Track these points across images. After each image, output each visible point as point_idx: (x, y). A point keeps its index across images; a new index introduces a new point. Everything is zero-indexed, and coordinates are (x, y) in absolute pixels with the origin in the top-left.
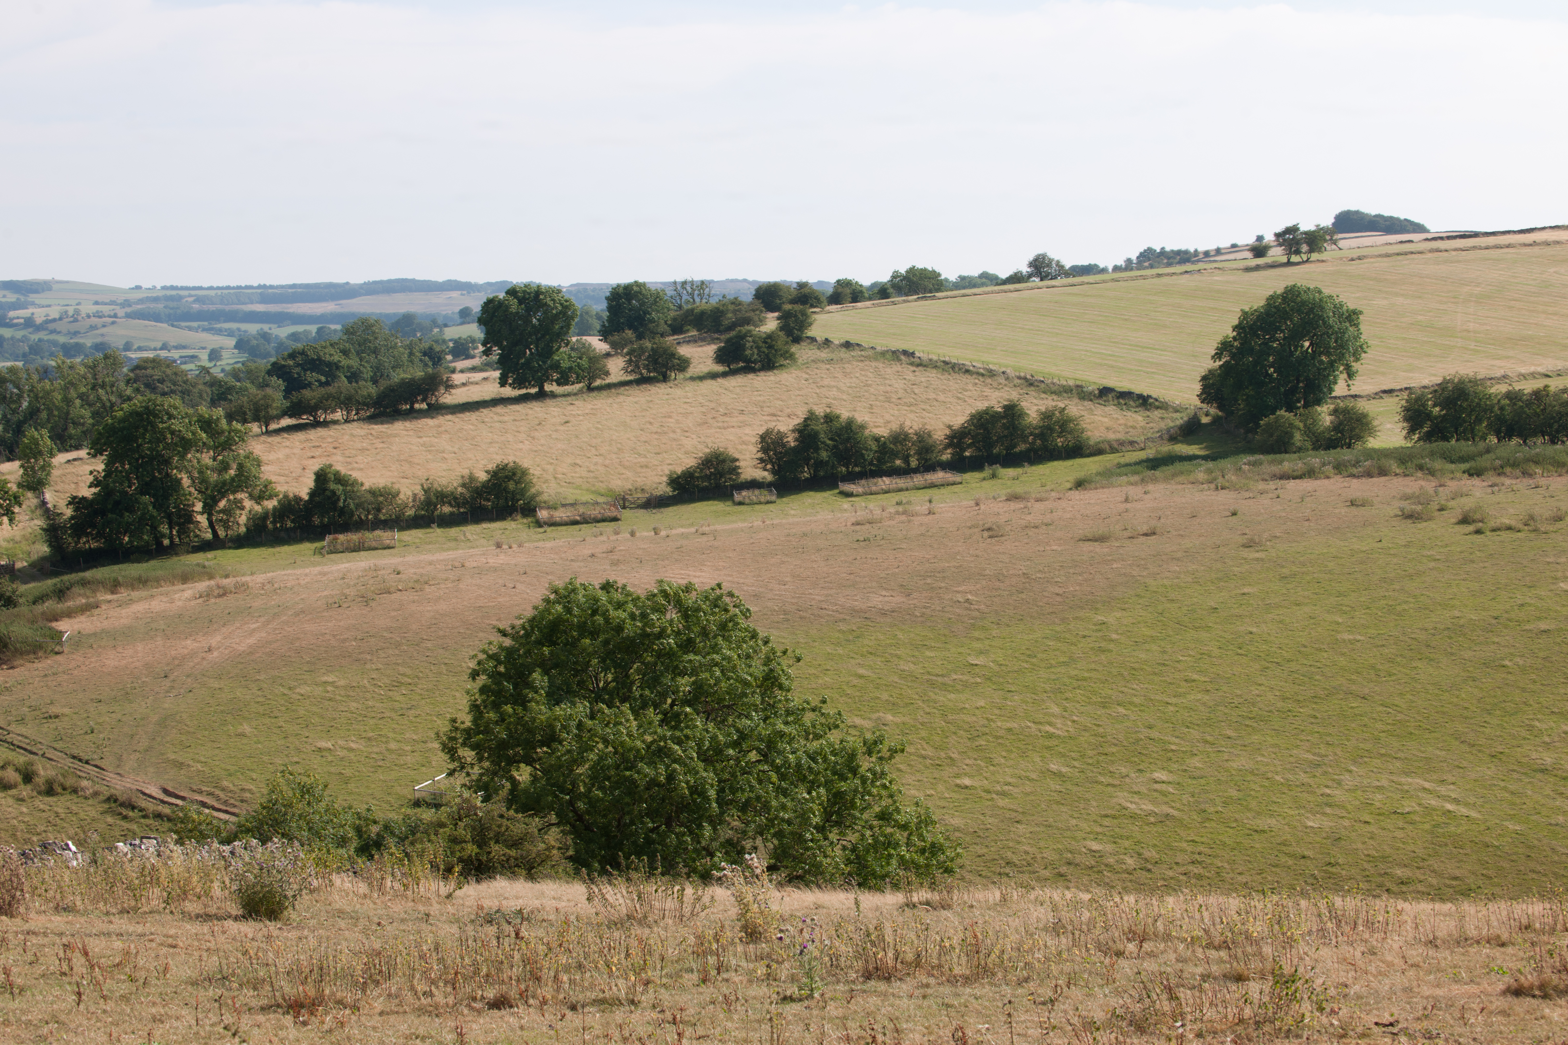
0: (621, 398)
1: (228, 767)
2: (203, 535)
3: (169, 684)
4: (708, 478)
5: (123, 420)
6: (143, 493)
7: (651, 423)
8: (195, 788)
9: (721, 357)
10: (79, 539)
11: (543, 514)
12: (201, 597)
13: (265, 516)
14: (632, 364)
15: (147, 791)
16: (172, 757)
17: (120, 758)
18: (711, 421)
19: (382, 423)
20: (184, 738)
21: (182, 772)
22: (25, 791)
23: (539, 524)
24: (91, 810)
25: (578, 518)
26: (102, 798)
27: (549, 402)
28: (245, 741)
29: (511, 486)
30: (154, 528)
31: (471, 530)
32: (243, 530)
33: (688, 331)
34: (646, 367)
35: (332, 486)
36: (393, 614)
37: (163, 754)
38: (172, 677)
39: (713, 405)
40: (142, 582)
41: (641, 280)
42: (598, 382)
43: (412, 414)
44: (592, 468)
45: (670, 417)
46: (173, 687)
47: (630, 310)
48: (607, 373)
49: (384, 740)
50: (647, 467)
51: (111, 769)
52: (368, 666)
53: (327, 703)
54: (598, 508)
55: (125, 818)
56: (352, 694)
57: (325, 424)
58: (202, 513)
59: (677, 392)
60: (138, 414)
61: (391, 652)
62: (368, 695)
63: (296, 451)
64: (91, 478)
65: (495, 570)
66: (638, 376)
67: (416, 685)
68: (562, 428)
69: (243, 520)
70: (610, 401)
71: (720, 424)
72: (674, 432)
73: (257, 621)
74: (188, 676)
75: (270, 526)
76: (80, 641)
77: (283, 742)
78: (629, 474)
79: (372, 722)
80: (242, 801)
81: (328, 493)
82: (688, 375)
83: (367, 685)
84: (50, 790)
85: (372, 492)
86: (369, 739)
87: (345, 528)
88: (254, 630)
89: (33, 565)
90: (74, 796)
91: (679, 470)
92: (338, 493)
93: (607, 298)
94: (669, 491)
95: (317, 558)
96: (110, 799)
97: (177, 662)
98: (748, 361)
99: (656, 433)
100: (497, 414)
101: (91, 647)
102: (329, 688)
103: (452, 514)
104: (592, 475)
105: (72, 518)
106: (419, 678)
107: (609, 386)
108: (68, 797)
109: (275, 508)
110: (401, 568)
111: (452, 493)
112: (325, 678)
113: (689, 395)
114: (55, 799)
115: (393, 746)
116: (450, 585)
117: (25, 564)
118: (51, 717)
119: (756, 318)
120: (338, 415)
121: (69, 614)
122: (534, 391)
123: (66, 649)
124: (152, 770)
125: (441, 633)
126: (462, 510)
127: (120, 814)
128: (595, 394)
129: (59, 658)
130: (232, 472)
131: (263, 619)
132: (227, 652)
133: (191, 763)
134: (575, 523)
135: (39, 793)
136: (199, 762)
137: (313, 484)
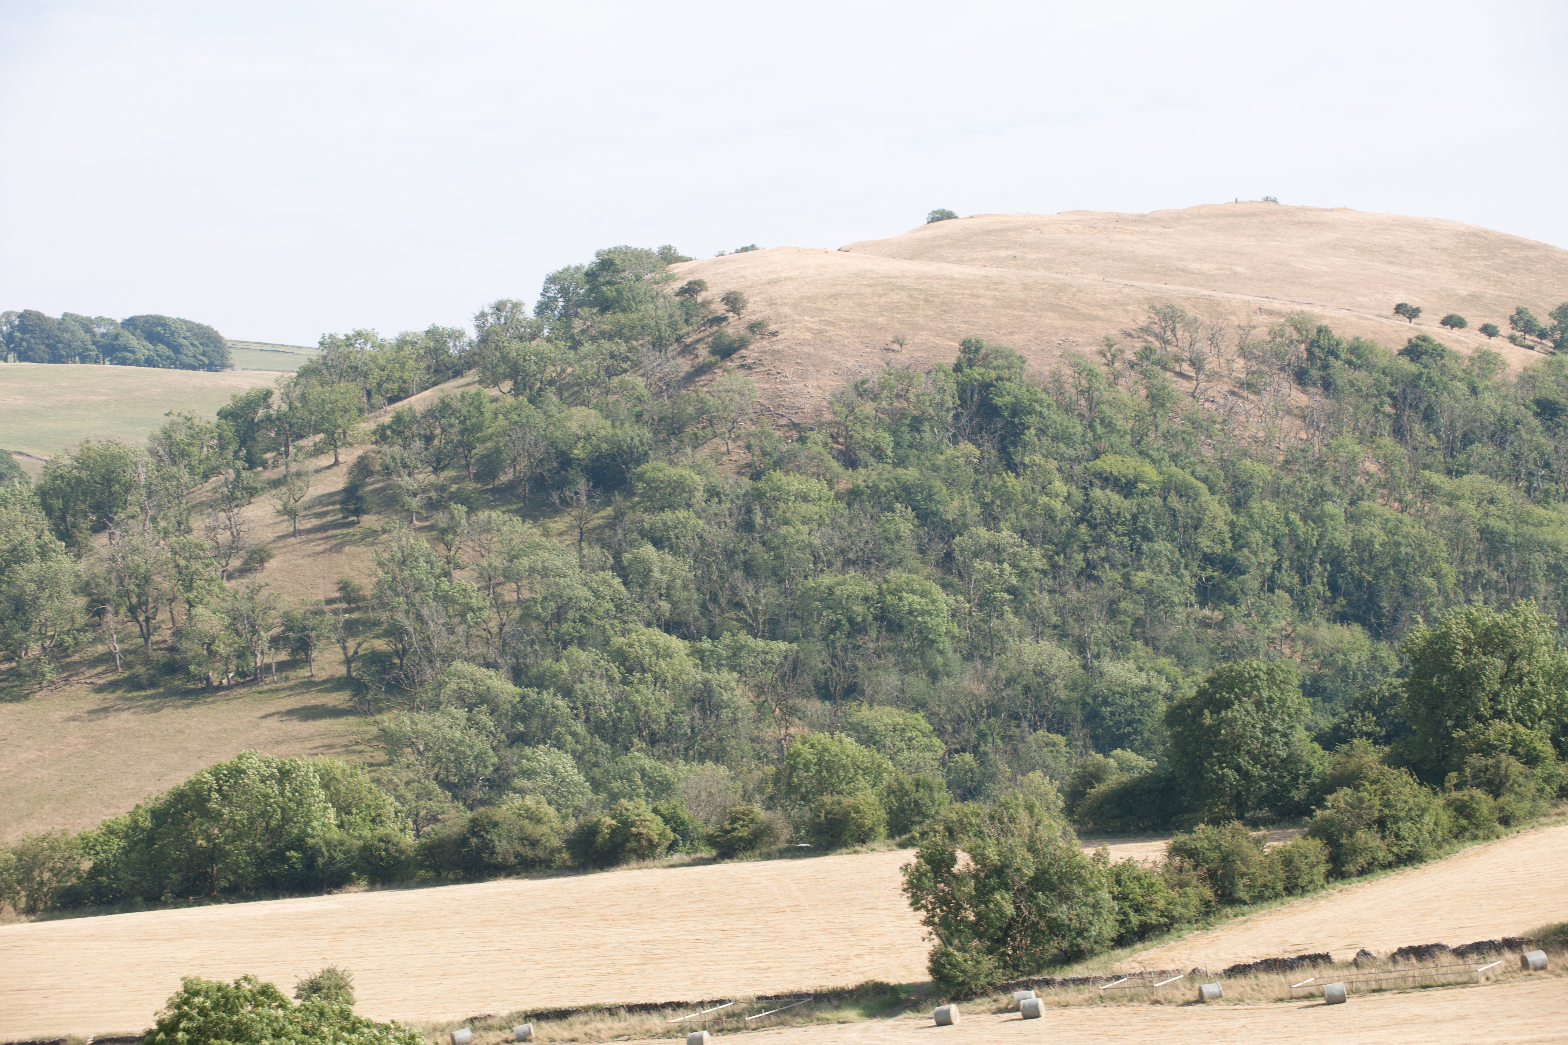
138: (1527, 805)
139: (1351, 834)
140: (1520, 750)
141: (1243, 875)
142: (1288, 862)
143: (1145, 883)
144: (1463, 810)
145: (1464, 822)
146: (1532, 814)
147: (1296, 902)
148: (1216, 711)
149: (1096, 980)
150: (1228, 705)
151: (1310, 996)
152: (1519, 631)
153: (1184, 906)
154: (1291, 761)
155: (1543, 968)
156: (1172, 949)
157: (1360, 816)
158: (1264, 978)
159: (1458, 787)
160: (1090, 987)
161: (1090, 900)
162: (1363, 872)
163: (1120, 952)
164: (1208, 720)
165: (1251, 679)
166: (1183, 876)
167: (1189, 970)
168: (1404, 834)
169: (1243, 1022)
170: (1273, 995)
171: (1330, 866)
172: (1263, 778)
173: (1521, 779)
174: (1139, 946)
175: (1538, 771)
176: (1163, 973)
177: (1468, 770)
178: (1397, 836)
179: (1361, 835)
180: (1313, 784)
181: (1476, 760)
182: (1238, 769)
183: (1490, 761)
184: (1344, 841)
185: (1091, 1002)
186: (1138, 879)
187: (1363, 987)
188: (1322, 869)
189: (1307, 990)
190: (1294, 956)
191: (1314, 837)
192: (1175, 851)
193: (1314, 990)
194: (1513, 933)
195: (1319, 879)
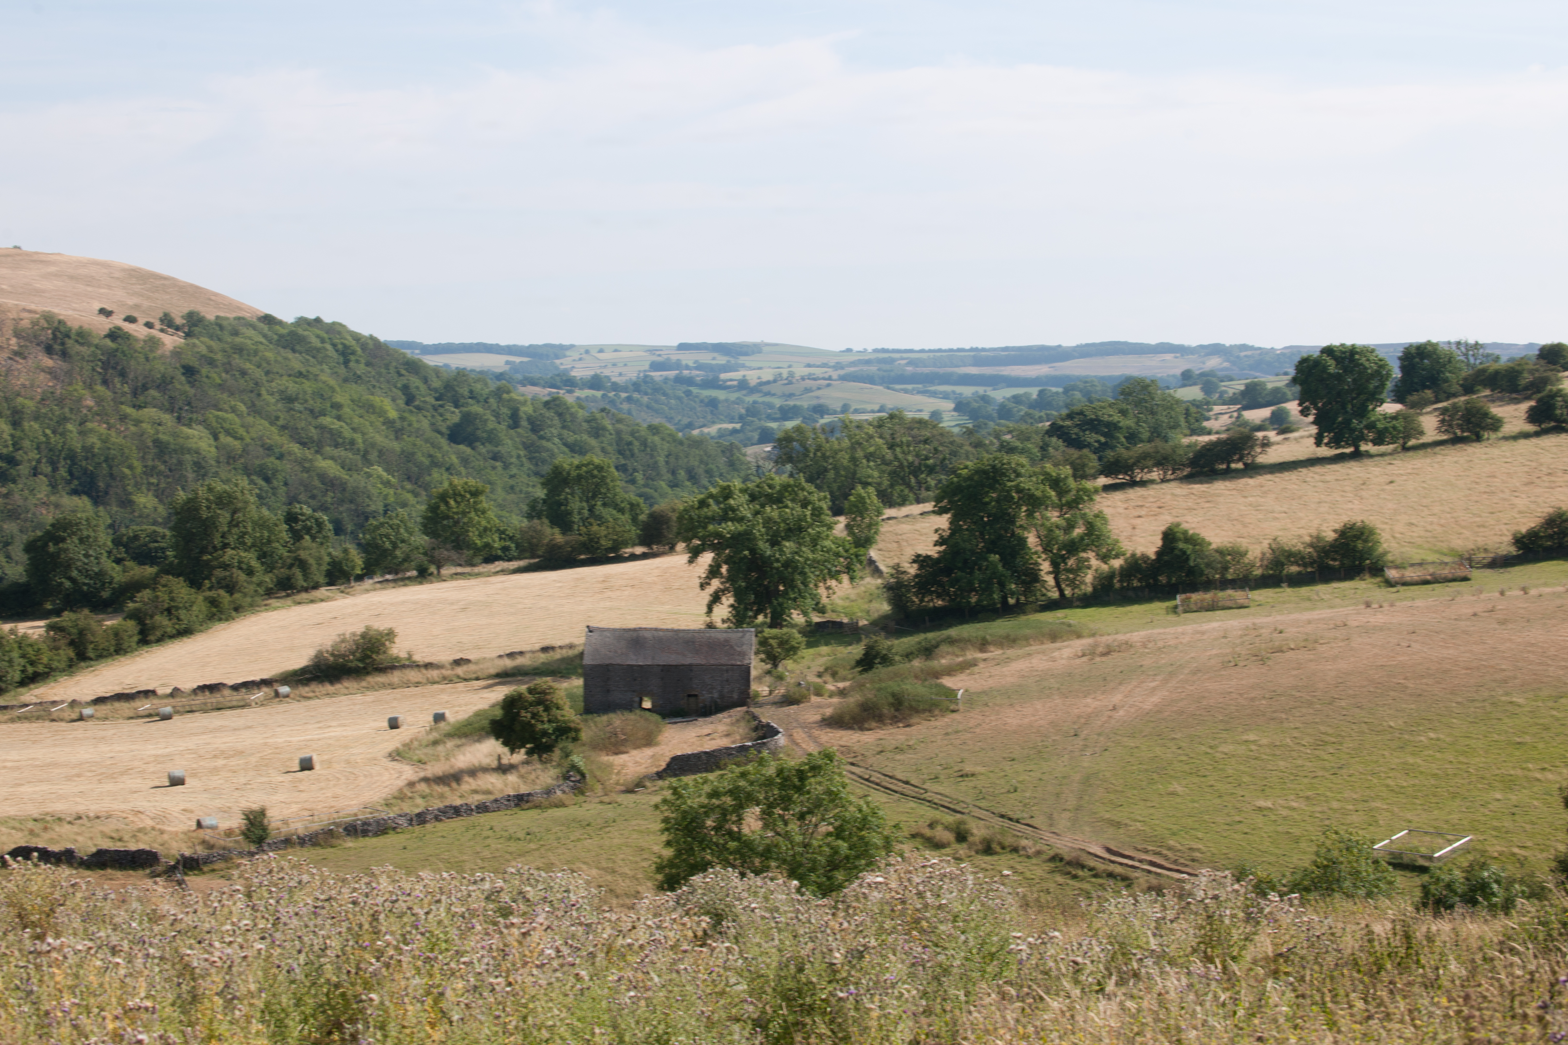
0: (1439, 458)
1: (1171, 826)
2: (1050, 594)
3: (1081, 743)
4: (1550, 537)
5: (970, 478)
6: (990, 551)
7: (1477, 483)
8: (1139, 847)
9: (1534, 416)
10: (923, 597)
11: (1392, 574)
12: (1083, 655)
13: (1111, 575)
14: (1445, 424)
15: (1091, 851)
16: (1107, 816)
17: (1050, 817)
18: (1537, 481)
19: (1201, 482)
20: (1112, 796)
21: (1121, 831)
22: (962, 850)
23: (1389, 584)
24: (1038, 870)
25: (1429, 578)
26: (1045, 857)
27: (1367, 462)
28: (1179, 800)
29: (1360, 545)
30: (1002, 585)
31: (1323, 590)
32: (1089, 589)
33: (1478, 391)
34: (1460, 426)
35: (1181, 545)
36: (1294, 672)
37: (1095, 813)
38: (1082, 736)
39: (1534, 464)
40: (1009, 641)
41: (1434, 341)
42: (1412, 442)
43: (1228, 474)
44: (1429, 528)
45: (1494, 477)
46: (1086, 746)
47: (1423, 370)
48: (1422, 433)
49: (1323, 798)
50: (1483, 526)
51: (1044, 828)
52: (1286, 725)
53: (1253, 762)
54: (1448, 568)
55: (1075, 877)
56: (1278, 752)
57: (1143, 484)
58: (1049, 573)
59: (1495, 452)
60: (985, 472)
61: (1304, 710)
62: (1294, 754)
63: (1121, 510)
64: (936, 537)
65: (1381, 629)
66: (1451, 436)
67: (1341, 744)
68: (1388, 487)
69: (1089, 578)
70: (1428, 461)
71: (1547, 484)
72: (1502, 492)
73: (1154, 680)
74: (1099, 735)
75: (1117, 585)
76: (971, 699)
77: (1218, 801)
78: (1467, 533)
79: (1306, 781)
80: (1193, 860)
81: (1176, 552)
82: (1500, 435)
83: (1291, 743)
84: (987, 849)
85: (1219, 551)
86: (1308, 798)
87: (1193, 588)
88: (1154, 689)
89: (874, 623)
90: (1015, 855)
91: (1524, 530)
92: (1189, 552)
93: (1400, 358)
94: (1513, 550)
95: (1172, 617)
96: (1053, 859)
97: (1083, 720)
98: (1559, 421)
99: (1485, 492)
100: (1316, 473)
101: (986, 705)
102: (1253, 747)
103: (1299, 573)
104: (1429, 534)
105: (916, 576)
106: (1343, 737)
107: (1424, 446)
108: (1010, 856)
109: (1121, 567)
110: (1280, 627)
111: (1300, 552)
112: (1245, 737)
113: (1508, 454)
114: (996, 858)
115: (1335, 805)
116: (1341, 644)
117: (866, 622)
118: (967, 776)
119: (1553, 378)
120: (1155, 475)
121: (950, 671)
122: (1349, 450)
123: (961, 707)
124: (1087, 829)
125: (1351, 692)
126: (1309, 570)
127: (1069, 873)
128: (1410, 454)
129: (955, 716)
130: (1078, 531)
131: (1159, 678)
132: (1133, 710)
133: (1128, 821)
134: (1426, 582)
135: (977, 852)
136: (1136, 820)
137: (1159, 543)
138: (249, 599)
139: (152, 617)
140: (244, 566)
141: (92, 642)
142: (117, 633)
143: (36, 647)
144: (213, 602)
145: (214, 610)
146: (251, 605)
147: (122, 659)
148: (56, 544)
149: (12, 707)
150: (63, 540)
151: (150, 716)
152: (239, 494)
153: (59, 661)
154: (100, 574)
155: (287, 696)
156: (53, 688)
157: (156, 607)
158: (117, 705)
159: (210, 589)
160: (9, 711)
161: (7, 658)
162: (160, 640)
163: (22, 690)
164: (52, 548)
165: (77, 524)
166: (57, 643)
167: (70, 700)
168: (182, 617)
169: (113, 732)
170: (125, 715)
171: (140, 637)
172: (85, 584)
173: (245, 584)
174: (32, 686)
175: (254, 579)
176: (54, 703)
177: (214, 580)
178: (178, 619)
179: (158, 618)
180: (113, 589)
181: (219, 573)
182: (70, 579)
183: (228, 573)
184: (148, 622)
185: (12, 720)
186: (31, 645)
187: (181, 709)
188: (136, 638)
189: (147, 712)
190: (134, 691)
191: (131, 619)
192: (50, 627)
193: (151, 712)
194: (265, 676)
195: (134, 645)
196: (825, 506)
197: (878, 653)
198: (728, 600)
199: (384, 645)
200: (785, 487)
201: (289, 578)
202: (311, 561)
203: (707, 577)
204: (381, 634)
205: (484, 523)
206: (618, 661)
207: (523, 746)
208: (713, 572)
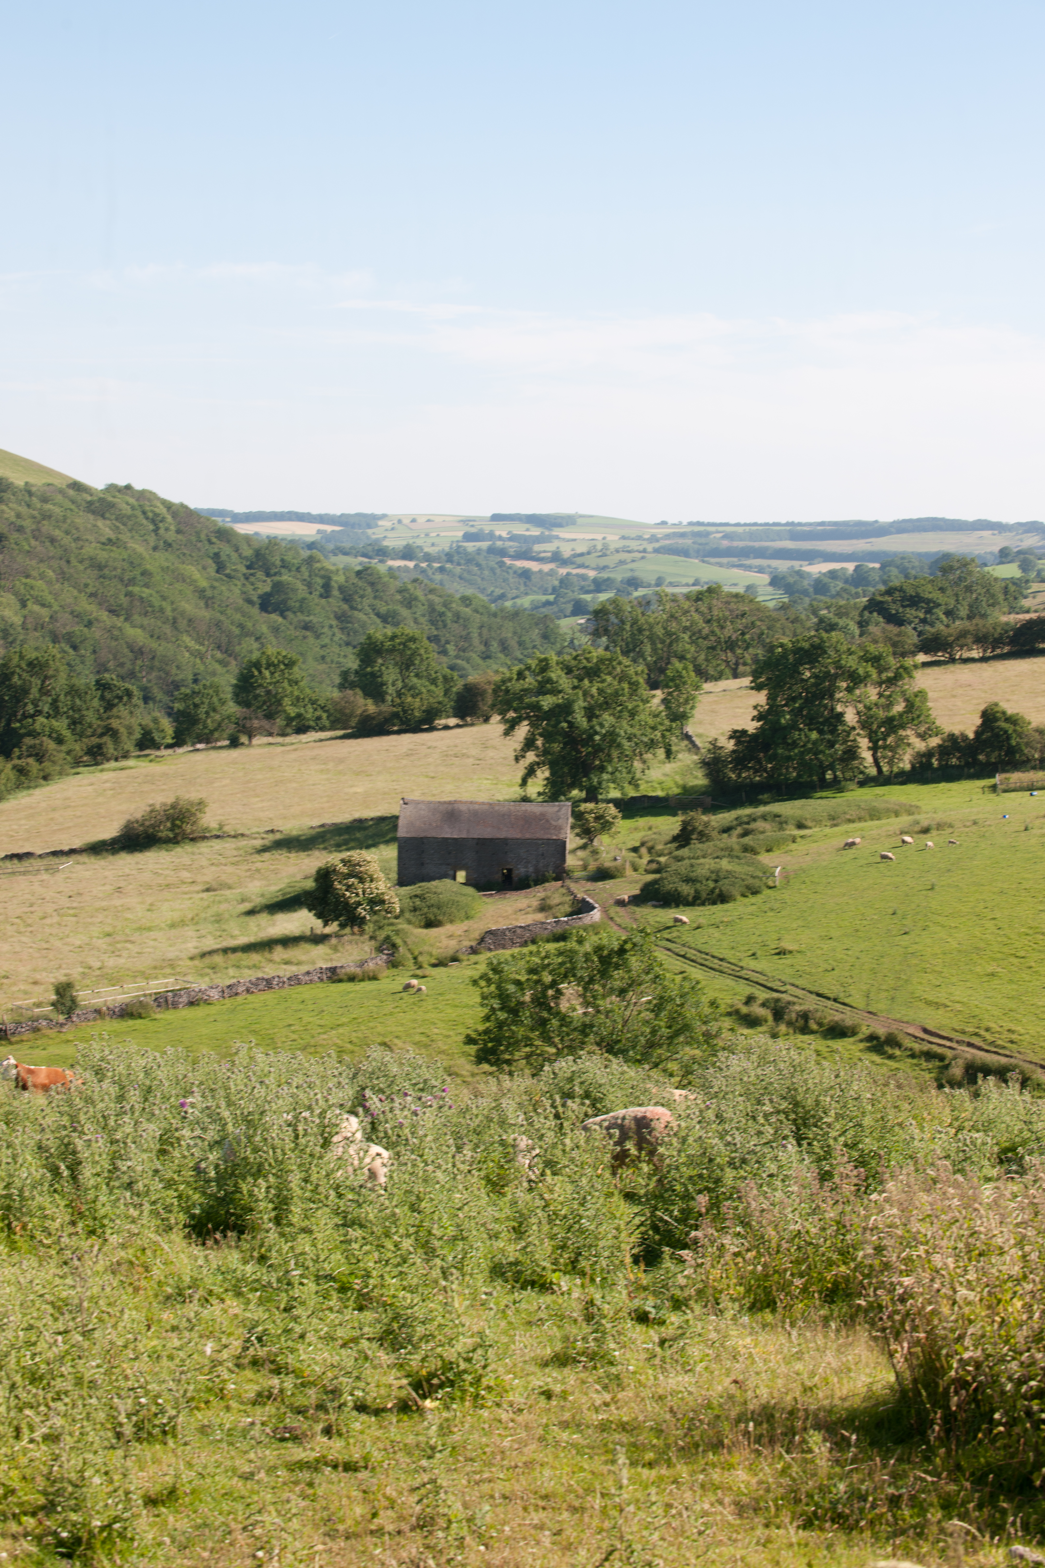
1: (990, 1007)
2: (868, 770)
3: (899, 922)
5: (785, 655)
6: (808, 727)
8: (958, 1028)
10: (741, 772)
15: (909, 1030)
16: (925, 996)
17: (867, 996)
19: (1021, 659)
20: (930, 977)
21: (940, 1011)
22: (779, 1027)
24: (855, 1049)
26: (863, 1035)
30: (820, 762)
32: (908, 767)
35: (1001, 724)
37: (913, 993)
38: (901, 915)
46: (904, 925)
51: (861, 1007)
55: (891, 1056)
57: (963, 661)
58: (868, 750)
60: (802, 649)
64: (754, 712)
69: (908, 755)
73: (973, 860)
74: (918, 914)
76: (789, 876)
80: (1011, 1042)
81: (996, 731)
84: (805, 1026)
85: (1039, 731)
87: (1013, 767)
88: (973, 869)
92: (1010, 732)
95: (992, 796)
96: (870, 1037)
97: (901, 899)
101: (804, 882)
105: (734, 751)
109: (940, 746)
114: (812, 1036)
118: (785, 953)
120: (976, 652)
121: (767, 848)
123: (778, 884)
124: (905, 1008)
127: (885, 1052)
129: (772, 893)
130: (898, 708)
131: (978, 857)
132: (951, 890)
133: (947, 1002)
135: (795, 1030)
136: (955, 1001)
137: (979, 722)
138: (57, 768)
140: (54, 734)
144: (22, 771)
145: (22, 778)
146: (61, 773)
152: (49, 662)
159: (19, 758)
173: (55, 752)
175: (64, 748)
177: (24, 747)
181: (28, 741)
183: (38, 741)
194: (74, 845)
196: (641, 681)
197: (694, 829)
198: (543, 773)
199: (194, 814)
200: (601, 660)
201: (100, 746)
202: (122, 730)
203: (522, 750)
204: (192, 804)
205: (296, 693)
206: (432, 834)
207: (336, 919)
208: (529, 744)
